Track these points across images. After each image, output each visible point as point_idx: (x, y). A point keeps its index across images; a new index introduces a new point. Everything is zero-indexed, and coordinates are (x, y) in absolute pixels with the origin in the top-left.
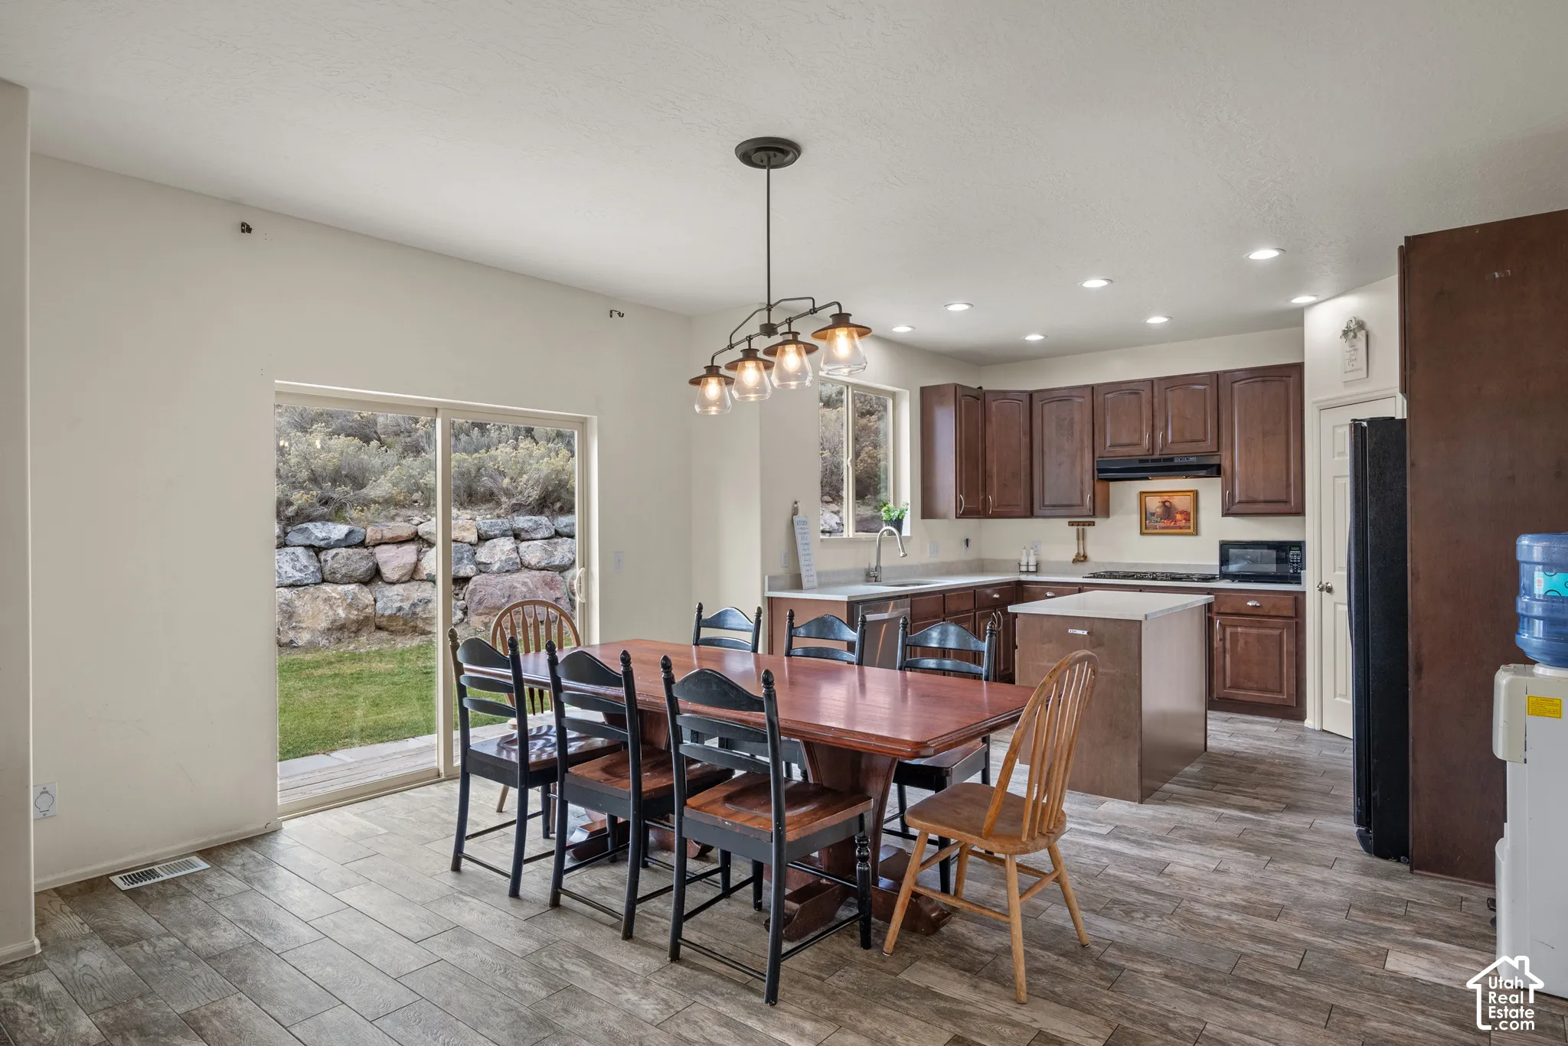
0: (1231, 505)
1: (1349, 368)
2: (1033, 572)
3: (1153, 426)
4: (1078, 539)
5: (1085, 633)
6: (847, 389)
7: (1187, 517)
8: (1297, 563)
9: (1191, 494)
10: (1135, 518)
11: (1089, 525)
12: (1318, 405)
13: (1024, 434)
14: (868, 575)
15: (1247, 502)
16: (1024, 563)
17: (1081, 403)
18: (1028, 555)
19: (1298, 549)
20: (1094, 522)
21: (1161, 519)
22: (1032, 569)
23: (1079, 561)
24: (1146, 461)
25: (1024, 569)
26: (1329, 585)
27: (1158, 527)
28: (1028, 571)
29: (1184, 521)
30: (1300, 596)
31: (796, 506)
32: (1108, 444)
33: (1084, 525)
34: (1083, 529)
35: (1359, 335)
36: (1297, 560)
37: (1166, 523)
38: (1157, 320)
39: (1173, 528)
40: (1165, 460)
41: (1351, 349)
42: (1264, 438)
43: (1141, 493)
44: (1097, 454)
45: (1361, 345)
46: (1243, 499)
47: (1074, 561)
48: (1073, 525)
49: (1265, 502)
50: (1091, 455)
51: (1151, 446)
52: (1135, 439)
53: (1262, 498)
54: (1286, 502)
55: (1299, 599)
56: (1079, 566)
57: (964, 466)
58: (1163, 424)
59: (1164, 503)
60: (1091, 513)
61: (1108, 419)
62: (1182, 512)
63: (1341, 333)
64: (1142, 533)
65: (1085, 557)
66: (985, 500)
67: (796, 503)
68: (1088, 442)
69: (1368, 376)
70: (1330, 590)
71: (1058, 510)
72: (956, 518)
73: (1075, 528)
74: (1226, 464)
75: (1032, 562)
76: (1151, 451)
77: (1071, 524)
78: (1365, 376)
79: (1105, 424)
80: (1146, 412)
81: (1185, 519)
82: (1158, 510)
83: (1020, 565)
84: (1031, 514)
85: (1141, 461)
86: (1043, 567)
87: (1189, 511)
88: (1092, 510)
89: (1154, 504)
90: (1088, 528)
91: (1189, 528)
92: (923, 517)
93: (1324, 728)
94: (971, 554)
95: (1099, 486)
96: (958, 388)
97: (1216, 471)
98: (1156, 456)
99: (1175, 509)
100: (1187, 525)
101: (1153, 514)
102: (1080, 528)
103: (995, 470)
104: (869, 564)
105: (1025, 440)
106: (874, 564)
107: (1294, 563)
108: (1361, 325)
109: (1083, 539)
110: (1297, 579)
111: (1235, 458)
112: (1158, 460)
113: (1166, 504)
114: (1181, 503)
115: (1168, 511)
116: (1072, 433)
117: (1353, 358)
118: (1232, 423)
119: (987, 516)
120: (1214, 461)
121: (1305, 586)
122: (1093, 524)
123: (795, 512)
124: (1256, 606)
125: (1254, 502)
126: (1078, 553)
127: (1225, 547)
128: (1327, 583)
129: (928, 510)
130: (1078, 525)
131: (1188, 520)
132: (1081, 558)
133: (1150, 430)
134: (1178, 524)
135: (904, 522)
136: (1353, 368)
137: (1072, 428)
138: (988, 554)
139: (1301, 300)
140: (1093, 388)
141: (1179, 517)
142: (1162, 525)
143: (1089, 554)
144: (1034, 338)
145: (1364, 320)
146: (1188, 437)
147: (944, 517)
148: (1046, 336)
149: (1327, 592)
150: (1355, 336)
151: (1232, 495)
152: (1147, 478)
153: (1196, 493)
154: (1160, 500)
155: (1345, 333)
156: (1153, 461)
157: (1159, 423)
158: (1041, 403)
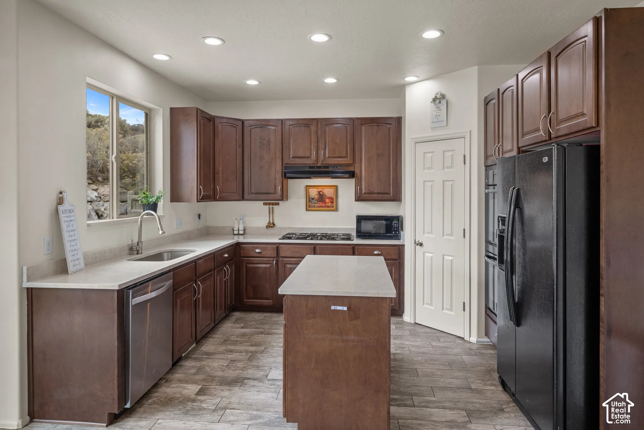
0: (360, 195)
1: (436, 120)
2: (242, 234)
3: (317, 147)
4: (269, 213)
5: (345, 309)
6: (112, 99)
7: (332, 201)
8: (396, 228)
9: (334, 187)
10: (303, 201)
11: (276, 205)
12: (415, 140)
13: (239, 147)
14: (131, 249)
15: (369, 193)
16: (236, 229)
17: (275, 130)
18: (239, 224)
19: (397, 220)
20: (279, 203)
21: (318, 202)
22: (241, 232)
23: (270, 227)
24: (313, 167)
25: (236, 232)
26: (420, 241)
27: (316, 206)
28: (239, 234)
29: (330, 203)
30: (401, 247)
31: (61, 195)
32: (291, 157)
33: (273, 205)
34: (273, 208)
35: (442, 102)
36: (396, 226)
37: (320, 204)
38: (330, 80)
39: (324, 207)
40: (324, 167)
41: (437, 109)
42: (377, 157)
43: (307, 186)
44: (285, 163)
45: (444, 107)
46: (367, 191)
47: (267, 227)
48: (266, 205)
49: (378, 193)
50: (281, 162)
51: (316, 159)
52: (307, 154)
53: (376, 191)
54: (388, 194)
55: (400, 249)
56: (271, 230)
57: (202, 165)
58: (323, 146)
59: (319, 192)
60: (281, 198)
61: (291, 141)
62: (329, 198)
63: (431, 100)
64: (307, 210)
65: (274, 225)
66: (214, 189)
67: (61, 193)
68: (279, 154)
69: (447, 125)
70: (421, 245)
71: (257, 196)
72: (197, 201)
73: (268, 206)
74: (357, 171)
75: (241, 228)
76: (316, 162)
77: (265, 204)
78: (446, 125)
79: (289, 143)
80: (314, 139)
81: (331, 202)
82: (316, 196)
83: (233, 230)
84: (243, 199)
85: (310, 167)
86: (247, 231)
87: (333, 197)
88: (281, 196)
89: (314, 193)
90: (274, 206)
91: (333, 207)
92: (172, 201)
93: (416, 322)
94: (201, 224)
95: (285, 181)
96: (199, 110)
97: (352, 175)
98: (319, 165)
99: (325, 195)
100: (332, 205)
101: (313, 199)
102: (271, 206)
103: (221, 169)
104: (132, 240)
105: (239, 151)
106: (136, 240)
107: (395, 228)
108: (443, 96)
109: (273, 213)
110: (397, 237)
111: (363, 169)
112: (320, 167)
113: (321, 193)
114: (328, 192)
115: (321, 197)
116: (270, 149)
117: (438, 114)
118: (361, 148)
119: (215, 199)
120: (351, 169)
121: (404, 241)
122: (278, 204)
123: (60, 201)
124: (378, 254)
125: (373, 193)
126: (269, 222)
127: (360, 219)
128: (419, 241)
129: (176, 197)
130: (269, 205)
131: (332, 202)
132: (271, 225)
133: (316, 149)
134: (327, 204)
135: (158, 205)
136: (438, 120)
137: (269, 145)
138: (212, 223)
139: (409, 79)
140: (282, 120)
141: (327, 200)
142: (318, 205)
143: (275, 222)
144: (252, 82)
145: (445, 93)
146: (337, 155)
147: (188, 201)
148: (260, 82)
149: (420, 246)
150: (440, 102)
151: (361, 189)
152: (310, 178)
153: (336, 187)
154: (317, 191)
155: (434, 100)
156: (318, 167)
157: (321, 146)
158: (249, 128)
